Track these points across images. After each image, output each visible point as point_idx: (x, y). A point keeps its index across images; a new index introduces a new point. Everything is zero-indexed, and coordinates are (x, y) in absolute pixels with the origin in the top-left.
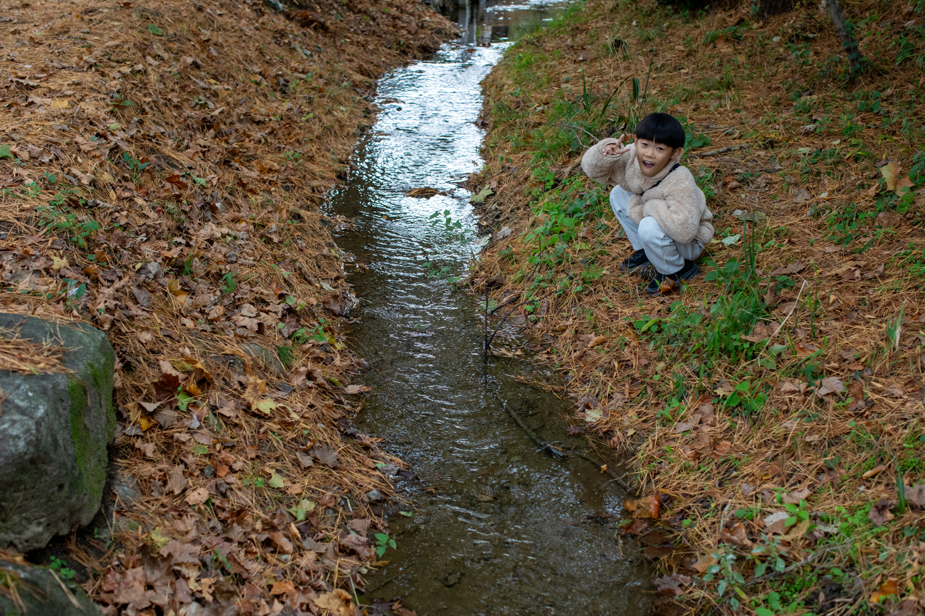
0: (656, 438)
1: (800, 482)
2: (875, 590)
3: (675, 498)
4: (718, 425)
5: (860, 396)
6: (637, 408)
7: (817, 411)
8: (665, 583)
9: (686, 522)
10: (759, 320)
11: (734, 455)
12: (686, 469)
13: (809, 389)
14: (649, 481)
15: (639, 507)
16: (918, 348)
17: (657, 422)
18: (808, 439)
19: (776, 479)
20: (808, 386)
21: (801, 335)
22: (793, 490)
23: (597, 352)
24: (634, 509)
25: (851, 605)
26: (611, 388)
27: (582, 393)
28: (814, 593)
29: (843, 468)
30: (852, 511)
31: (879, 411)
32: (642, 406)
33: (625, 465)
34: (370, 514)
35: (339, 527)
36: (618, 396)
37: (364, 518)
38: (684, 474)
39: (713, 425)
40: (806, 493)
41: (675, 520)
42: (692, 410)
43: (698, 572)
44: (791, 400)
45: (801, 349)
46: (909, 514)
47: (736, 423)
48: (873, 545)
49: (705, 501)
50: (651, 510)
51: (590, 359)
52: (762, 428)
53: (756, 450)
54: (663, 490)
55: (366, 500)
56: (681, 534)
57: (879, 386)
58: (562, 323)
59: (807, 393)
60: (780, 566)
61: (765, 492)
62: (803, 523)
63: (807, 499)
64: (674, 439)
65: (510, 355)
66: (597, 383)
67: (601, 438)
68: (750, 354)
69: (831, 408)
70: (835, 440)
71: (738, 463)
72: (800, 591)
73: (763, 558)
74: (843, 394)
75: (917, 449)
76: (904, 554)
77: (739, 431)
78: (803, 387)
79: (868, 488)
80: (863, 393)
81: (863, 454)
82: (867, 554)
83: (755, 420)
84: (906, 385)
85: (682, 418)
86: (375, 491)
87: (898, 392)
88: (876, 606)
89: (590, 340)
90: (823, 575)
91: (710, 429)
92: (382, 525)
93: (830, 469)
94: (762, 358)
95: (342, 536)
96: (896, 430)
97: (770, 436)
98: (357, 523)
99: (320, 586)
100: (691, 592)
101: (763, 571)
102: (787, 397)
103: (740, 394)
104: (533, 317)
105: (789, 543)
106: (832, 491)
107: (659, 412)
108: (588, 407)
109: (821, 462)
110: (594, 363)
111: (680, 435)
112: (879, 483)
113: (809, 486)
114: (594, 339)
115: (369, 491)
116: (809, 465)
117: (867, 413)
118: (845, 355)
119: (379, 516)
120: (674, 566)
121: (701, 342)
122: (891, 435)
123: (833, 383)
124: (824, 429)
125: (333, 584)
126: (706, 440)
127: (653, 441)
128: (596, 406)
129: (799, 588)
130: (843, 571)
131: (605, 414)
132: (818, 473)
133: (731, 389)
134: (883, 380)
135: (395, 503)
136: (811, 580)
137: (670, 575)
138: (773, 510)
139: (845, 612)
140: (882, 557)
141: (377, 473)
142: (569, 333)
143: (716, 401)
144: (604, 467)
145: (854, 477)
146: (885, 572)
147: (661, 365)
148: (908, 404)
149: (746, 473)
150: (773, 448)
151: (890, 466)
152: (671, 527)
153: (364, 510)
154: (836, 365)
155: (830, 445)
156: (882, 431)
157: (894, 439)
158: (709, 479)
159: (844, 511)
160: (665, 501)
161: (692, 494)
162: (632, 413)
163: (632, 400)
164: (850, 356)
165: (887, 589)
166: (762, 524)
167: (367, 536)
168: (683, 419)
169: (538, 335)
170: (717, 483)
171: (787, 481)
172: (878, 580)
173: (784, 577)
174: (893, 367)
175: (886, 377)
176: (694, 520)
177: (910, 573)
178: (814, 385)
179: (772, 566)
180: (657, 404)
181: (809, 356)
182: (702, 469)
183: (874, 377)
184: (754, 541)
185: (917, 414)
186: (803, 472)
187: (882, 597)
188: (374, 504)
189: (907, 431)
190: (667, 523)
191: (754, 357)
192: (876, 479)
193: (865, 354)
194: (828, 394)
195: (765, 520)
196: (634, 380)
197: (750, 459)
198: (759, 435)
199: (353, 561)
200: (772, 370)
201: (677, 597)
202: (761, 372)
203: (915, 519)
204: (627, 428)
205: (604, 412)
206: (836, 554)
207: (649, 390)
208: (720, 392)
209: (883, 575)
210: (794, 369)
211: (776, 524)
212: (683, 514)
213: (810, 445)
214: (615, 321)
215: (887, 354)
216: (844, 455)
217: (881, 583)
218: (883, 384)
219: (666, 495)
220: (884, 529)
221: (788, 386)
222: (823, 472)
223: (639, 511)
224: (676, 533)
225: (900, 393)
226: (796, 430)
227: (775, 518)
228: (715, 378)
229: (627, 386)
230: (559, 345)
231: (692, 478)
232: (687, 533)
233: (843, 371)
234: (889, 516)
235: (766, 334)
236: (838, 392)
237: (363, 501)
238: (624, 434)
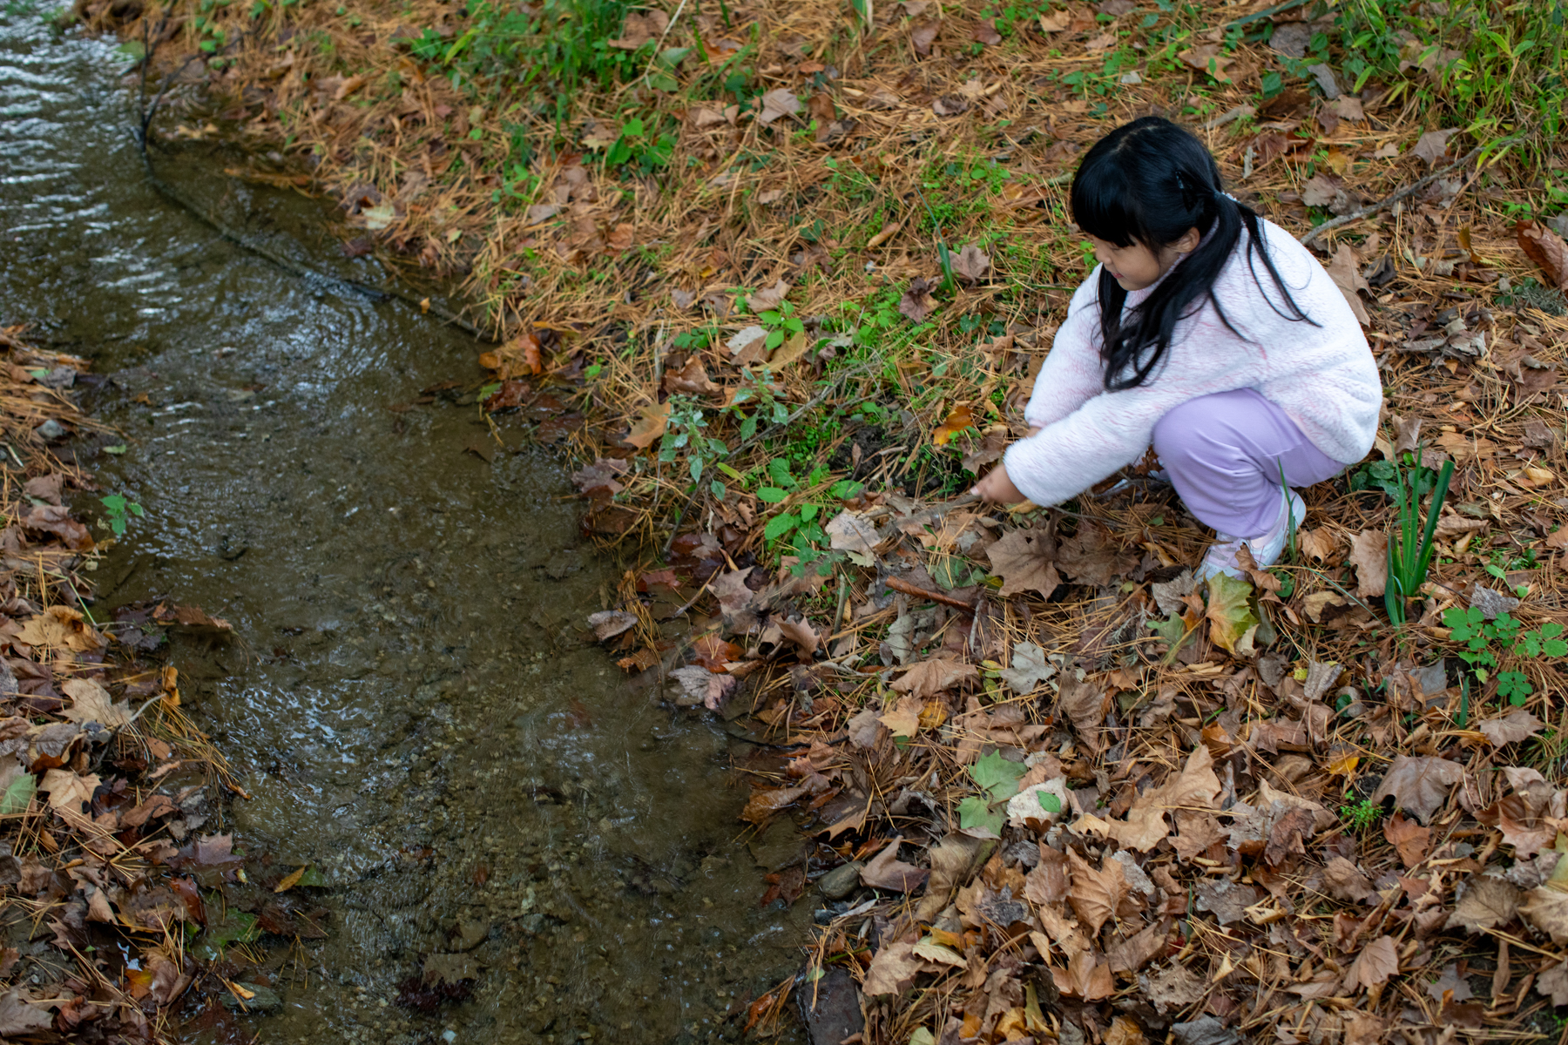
0: (501, 238)
1: (766, 272)
2: (938, 425)
3: (562, 334)
4: (602, 199)
5: (831, 115)
6: (453, 193)
7: (766, 150)
8: (590, 477)
9: (594, 370)
10: (630, 11)
11: (646, 246)
12: (568, 281)
13: (744, 115)
14: (509, 313)
15: (505, 360)
16: (905, 21)
17: (497, 209)
18: (764, 199)
19: (724, 274)
20: (740, 112)
21: (706, 27)
22: (760, 287)
23: (356, 106)
24: (499, 364)
25: (905, 455)
26: (398, 165)
27: (348, 181)
28: (842, 448)
29: (831, 237)
30: (868, 305)
31: (867, 135)
32: (461, 186)
33: (460, 292)
34: (55, 462)
35: (11, 499)
36: (412, 177)
37: (47, 473)
38: (567, 291)
39: (593, 201)
40: (783, 288)
41: (571, 370)
42: (551, 180)
43: (635, 449)
44: (715, 139)
45: (713, 49)
46: (961, 296)
47: (632, 190)
48: (917, 355)
49: (616, 329)
50: (529, 362)
51: (344, 120)
52: (679, 192)
53: (678, 231)
54: (539, 324)
55: (39, 440)
56: (590, 391)
57: (857, 93)
58: (277, 64)
59: (743, 123)
60: (781, 415)
61: (713, 298)
62: (794, 338)
63: (788, 298)
64: (532, 235)
65: (196, 135)
66: (370, 161)
67: (403, 253)
68: (629, 70)
69: (787, 141)
70: (808, 195)
71: (654, 257)
72: (816, 449)
73: (749, 408)
74: (801, 115)
75: (946, 189)
76: (971, 360)
77: (641, 204)
78: (731, 113)
79: (879, 264)
80: (835, 109)
81: (860, 210)
82: (912, 371)
83: (665, 181)
84: (899, 85)
85: (538, 196)
86: (50, 422)
87: (890, 99)
88: (945, 450)
89: (336, 87)
90: (848, 416)
91: (589, 207)
92: (82, 478)
93: (812, 243)
94: (651, 73)
95: (24, 514)
96: (904, 162)
97: (695, 204)
98: (39, 484)
99: (20, 608)
100: (635, 484)
101: (754, 427)
102: (708, 134)
103: (629, 141)
104: (218, 61)
105: (779, 375)
106: (823, 278)
107: (493, 193)
108: (364, 203)
109: (795, 233)
110: (354, 125)
111: (541, 226)
112: (895, 253)
113: (784, 277)
114: (344, 84)
115: (40, 423)
116: (776, 241)
117: (849, 141)
118: (790, 50)
119: (71, 463)
120: (594, 447)
121: (540, 62)
122: (897, 171)
123: (780, 101)
124: (785, 178)
125: (39, 600)
126: (589, 230)
127: (498, 243)
128: (378, 201)
129: (812, 444)
130: (879, 405)
131: (400, 209)
132: (791, 253)
133: (609, 134)
134: (862, 83)
135: (91, 435)
136: (830, 427)
137: (593, 462)
138: (737, 325)
139: (898, 469)
140: (938, 372)
141: (39, 389)
142: (293, 80)
143: (588, 158)
144: (425, 302)
145: (854, 250)
146: (947, 394)
147: (477, 112)
148: (911, 117)
149: (672, 271)
150: (706, 224)
151: (907, 223)
152: (568, 384)
153: (43, 461)
154: (778, 68)
155: (802, 203)
156: (882, 168)
157: (904, 178)
158: (611, 291)
159: (855, 308)
160: (546, 342)
161: (590, 321)
162: (446, 202)
163: (439, 179)
164: (795, 50)
165: (956, 420)
166: (725, 352)
167: (65, 502)
168: (541, 198)
169: (234, 90)
170: (627, 296)
171: (745, 273)
172: (940, 407)
173: (785, 432)
174: (872, 60)
175: (865, 77)
176: (604, 364)
177: (985, 389)
178: (750, 107)
179: (766, 418)
180: (485, 181)
181: (729, 60)
182: (596, 278)
183: (844, 80)
184: (721, 381)
185: (929, 131)
186: (769, 254)
187: (953, 435)
188: (55, 444)
189: (921, 162)
190: (560, 377)
191: (635, 74)
192: (889, 247)
193: (820, 43)
194: (776, 120)
195: (729, 344)
196: (435, 144)
197: (672, 247)
198: (677, 204)
199: (56, 552)
200: (672, 93)
201: (615, 497)
202: (654, 99)
203: (972, 300)
204: (445, 229)
205: (397, 207)
206: (861, 379)
207: (466, 157)
208: (592, 142)
209: (947, 400)
210: (708, 85)
211: (749, 347)
212: (584, 358)
213: (769, 209)
214: (372, 47)
215: (857, 37)
216: (829, 216)
217: (945, 413)
218: (863, 89)
219: (544, 331)
220: (929, 326)
221: (706, 116)
222: (801, 249)
223: (507, 368)
224: (580, 392)
225: (894, 99)
226: (740, 187)
227: (745, 338)
228: (577, 121)
229: (425, 157)
230: (281, 104)
231: (584, 295)
232: (598, 387)
233: (790, 76)
234: (932, 303)
235: (645, 32)
236: (792, 113)
237: (34, 444)
238: (443, 239)
